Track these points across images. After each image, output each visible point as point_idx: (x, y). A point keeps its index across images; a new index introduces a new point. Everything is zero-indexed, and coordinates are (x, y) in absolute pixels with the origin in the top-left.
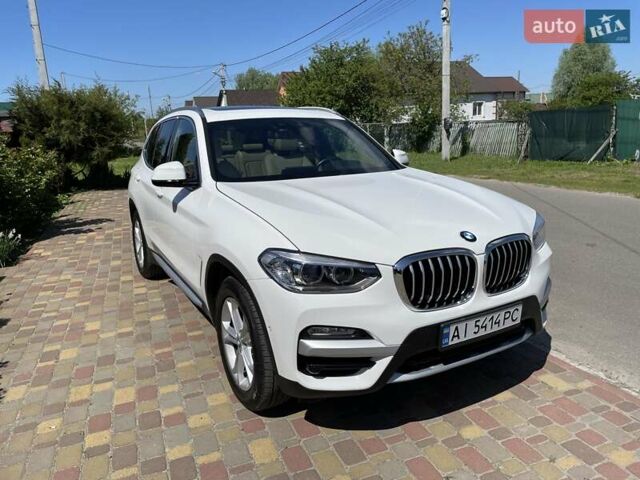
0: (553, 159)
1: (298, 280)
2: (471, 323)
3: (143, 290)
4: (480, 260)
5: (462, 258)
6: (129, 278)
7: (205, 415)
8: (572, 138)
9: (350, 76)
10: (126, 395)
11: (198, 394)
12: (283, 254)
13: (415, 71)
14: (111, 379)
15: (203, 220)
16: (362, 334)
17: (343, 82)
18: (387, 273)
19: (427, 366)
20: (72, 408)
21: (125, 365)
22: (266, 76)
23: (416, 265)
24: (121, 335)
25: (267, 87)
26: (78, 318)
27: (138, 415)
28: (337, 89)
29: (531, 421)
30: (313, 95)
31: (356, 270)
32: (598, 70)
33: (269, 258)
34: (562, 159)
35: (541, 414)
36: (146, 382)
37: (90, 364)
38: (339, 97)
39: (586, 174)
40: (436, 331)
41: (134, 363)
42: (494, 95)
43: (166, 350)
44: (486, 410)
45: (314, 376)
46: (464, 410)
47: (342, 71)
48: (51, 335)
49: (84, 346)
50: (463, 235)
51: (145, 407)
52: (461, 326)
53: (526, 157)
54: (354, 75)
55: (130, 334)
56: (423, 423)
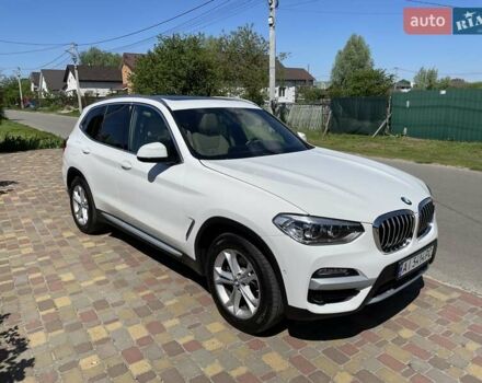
0: (348, 133)
1: (308, 236)
2: (412, 260)
3: (91, 244)
4: (417, 216)
5: (408, 216)
6: (72, 234)
7: (214, 340)
8: (361, 118)
9: (190, 61)
10: (138, 331)
11: (199, 324)
12: (295, 218)
13: (243, 61)
14: (117, 320)
15: (198, 190)
16: (353, 272)
17: (184, 66)
18: (368, 229)
19: (385, 291)
20: (100, 346)
21: (122, 307)
22: (106, 55)
23: (385, 222)
24: (99, 283)
25: (107, 64)
26: (49, 271)
27: (160, 345)
28: (180, 71)
29: (437, 322)
30: (160, 75)
31: (344, 227)
32: (362, 67)
33: (282, 221)
34: (353, 133)
35: (440, 317)
36: (149, 319)
37: (90, 308)
38: (181, 78)
39: (375, 145)
40: (395, 266)
41: (126, 305)
42: (294, 82)
43: (148, 292)
44: (406, 317)
45: (318, 304)
46: (393, 319)
47: (183, 57)
48: (34, 287)
49: (71, 294)
50: (403, 199)
51: (160, 339)
52: (408, 262)
53: (328, 131)
54: (193, 61)
55: (106, 282)
56: (372, 330)
